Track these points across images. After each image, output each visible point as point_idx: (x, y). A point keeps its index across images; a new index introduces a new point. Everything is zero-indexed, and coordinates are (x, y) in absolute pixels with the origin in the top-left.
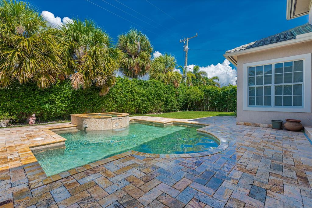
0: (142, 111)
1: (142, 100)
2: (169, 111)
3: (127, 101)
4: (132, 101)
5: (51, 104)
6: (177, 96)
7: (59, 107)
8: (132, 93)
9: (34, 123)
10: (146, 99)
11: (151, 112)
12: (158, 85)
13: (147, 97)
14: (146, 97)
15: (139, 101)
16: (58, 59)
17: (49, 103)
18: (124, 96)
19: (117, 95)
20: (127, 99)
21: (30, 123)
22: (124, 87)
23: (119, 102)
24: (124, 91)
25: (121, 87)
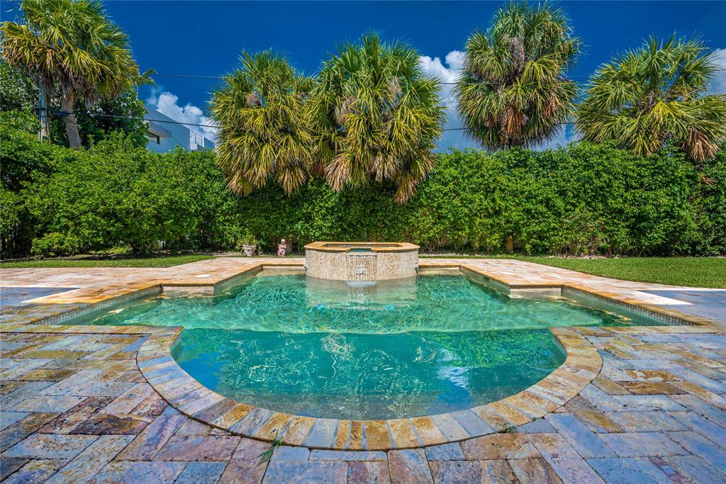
0: (528, 247)
1: (528, 211)
2: (661, 251)
3: (472, 216)
4: (489, 216)
5: (307, 222)
6: (706, 193)
7: (321, 229)
8: (488, 191)
9: (283, 253)
10: (542, 208)
11: (566, 250)
12: (594, 160)
13: (547, 202)
14: (541, 202)
15: (515, 216)
16: (305, 136)
17: (303, 220)
18: (462, 203)
19: (441, 201)
20: (470, 210)
21: (279, 253)
22: (463, 178)
23: (449, 219)
24: (464, 190)
25: (454, 178)
